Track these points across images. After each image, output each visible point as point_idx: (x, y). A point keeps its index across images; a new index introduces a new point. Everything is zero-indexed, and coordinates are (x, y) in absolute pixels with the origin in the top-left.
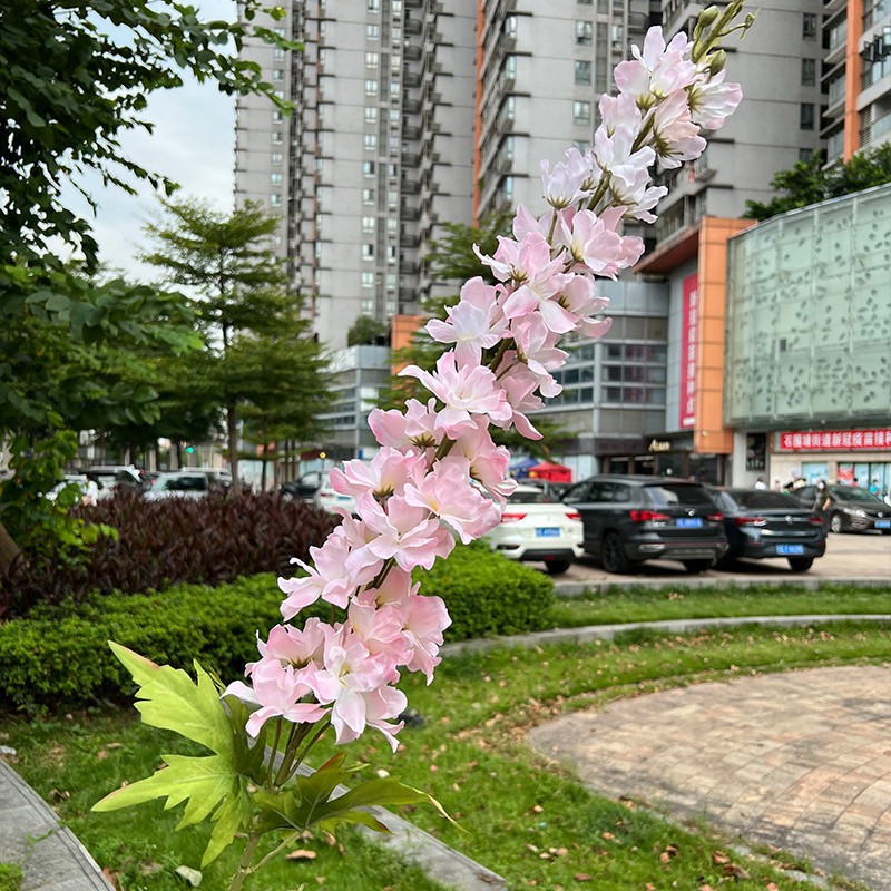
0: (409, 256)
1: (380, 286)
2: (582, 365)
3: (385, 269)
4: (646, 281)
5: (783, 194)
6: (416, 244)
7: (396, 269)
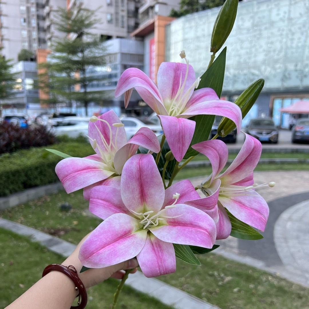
0: (42, 24)
1: (30, 36)
2: (114, 72)
3: (31, 29)
4: (136, 40)
5: (185, 8)
6: (44, 19)
7: (36, 29)
